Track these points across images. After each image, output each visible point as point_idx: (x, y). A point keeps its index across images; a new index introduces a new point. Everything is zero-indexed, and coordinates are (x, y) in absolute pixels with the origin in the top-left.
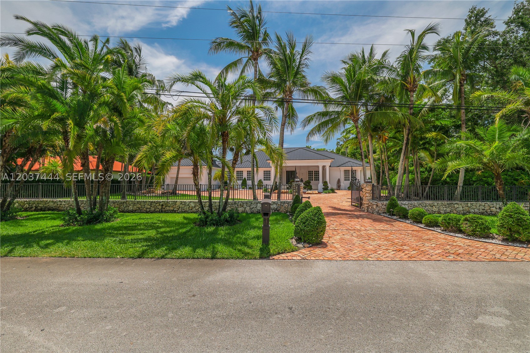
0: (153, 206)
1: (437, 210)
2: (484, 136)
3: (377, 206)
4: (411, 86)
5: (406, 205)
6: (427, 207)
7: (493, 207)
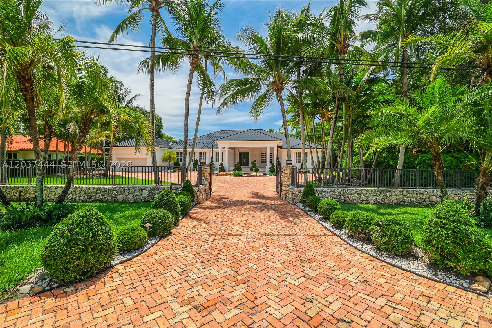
0: (8, 193)
1: (365, 199)
2: (421, 102)
3: (293, 193)
4: (342, 46)
5: (328, 192)
6: (353, 196)
7: (433, 195)
